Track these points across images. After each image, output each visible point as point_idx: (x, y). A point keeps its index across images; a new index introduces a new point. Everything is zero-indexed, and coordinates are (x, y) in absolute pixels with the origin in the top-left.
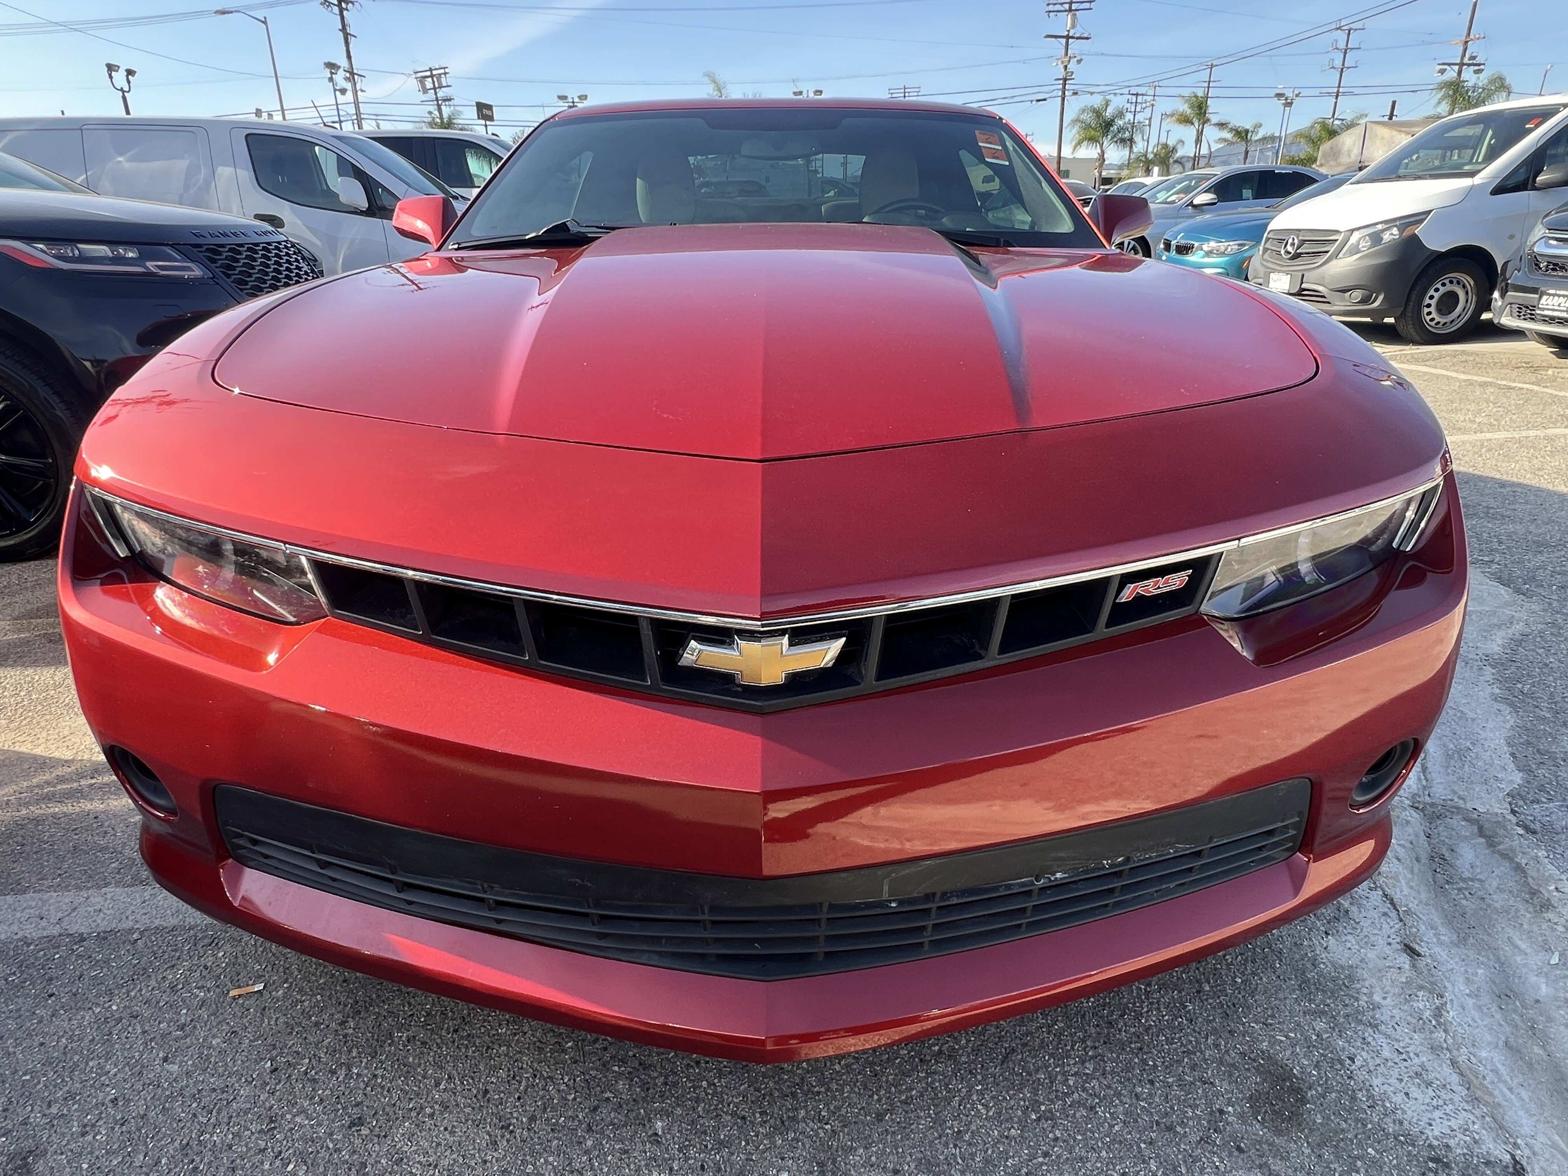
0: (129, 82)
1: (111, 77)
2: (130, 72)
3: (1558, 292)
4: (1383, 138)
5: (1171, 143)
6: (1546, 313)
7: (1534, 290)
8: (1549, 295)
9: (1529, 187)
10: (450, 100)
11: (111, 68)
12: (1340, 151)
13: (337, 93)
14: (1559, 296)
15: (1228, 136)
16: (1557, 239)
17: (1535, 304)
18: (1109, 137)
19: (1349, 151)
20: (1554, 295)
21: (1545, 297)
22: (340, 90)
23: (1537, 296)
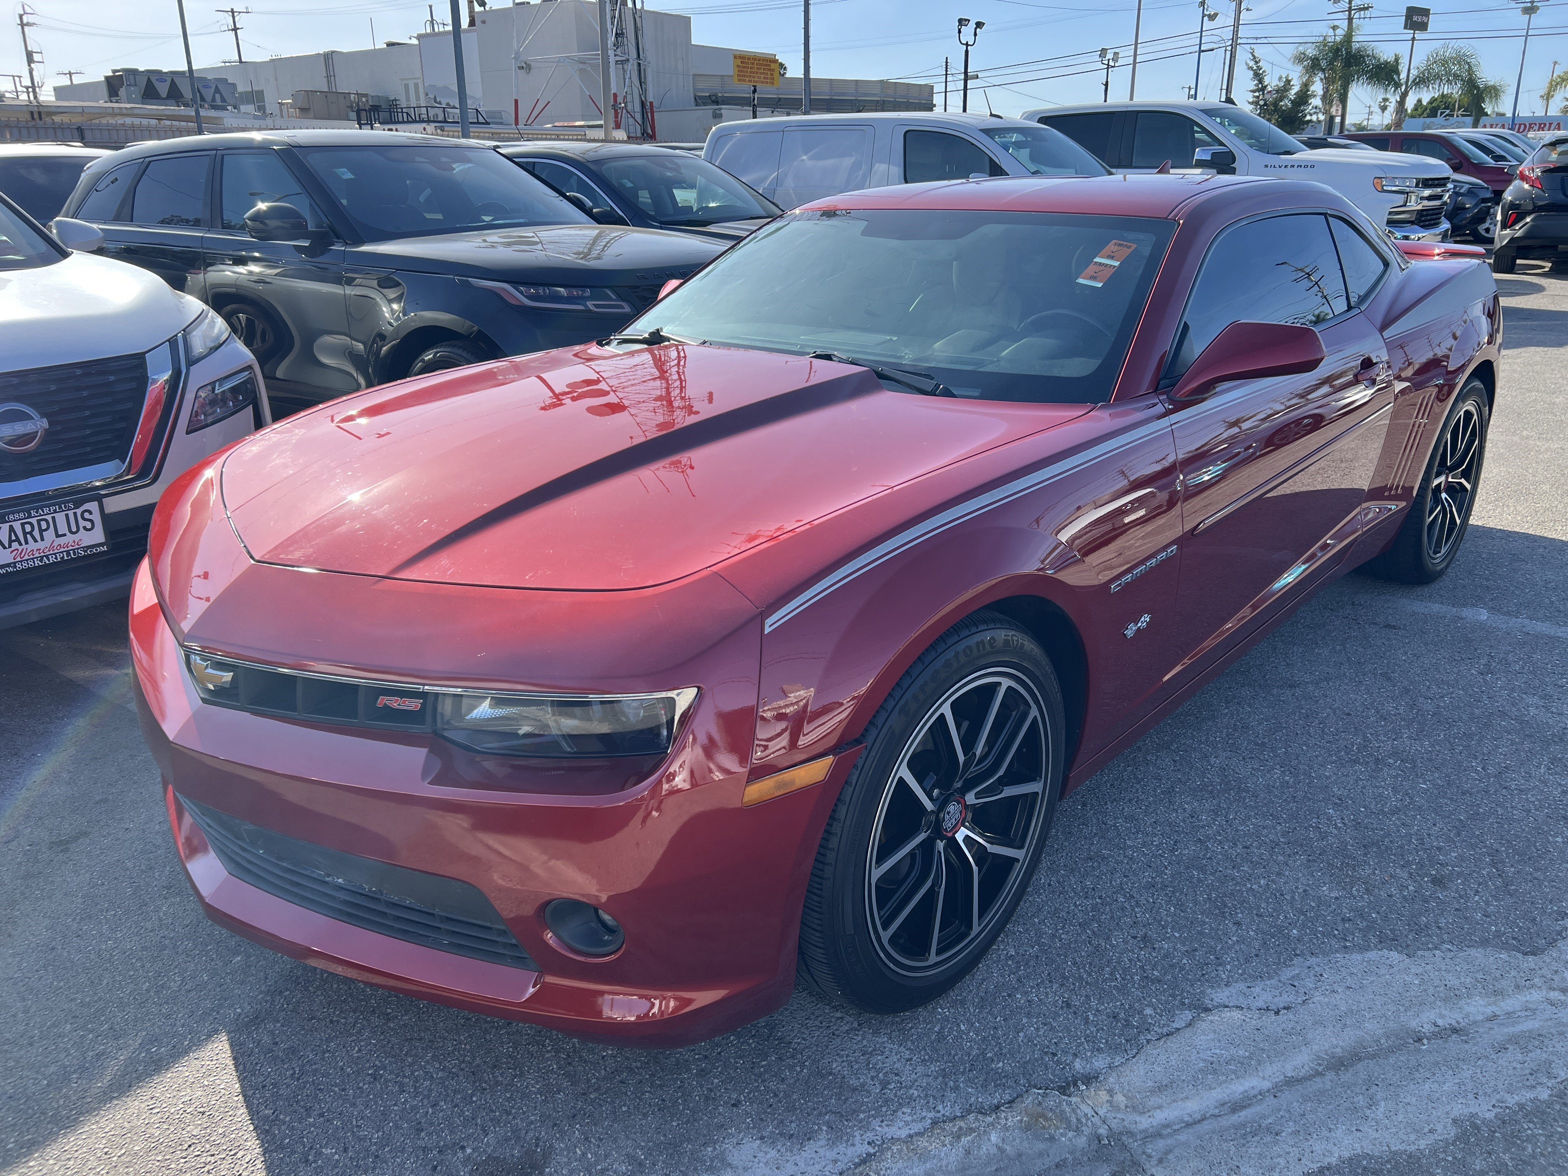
0: (975, 35)
1: (960, 32)
2: (979, 25)
10: (1367, 9)
11: (962, 22)
13: (1206, 18)
22: (1209, 16)
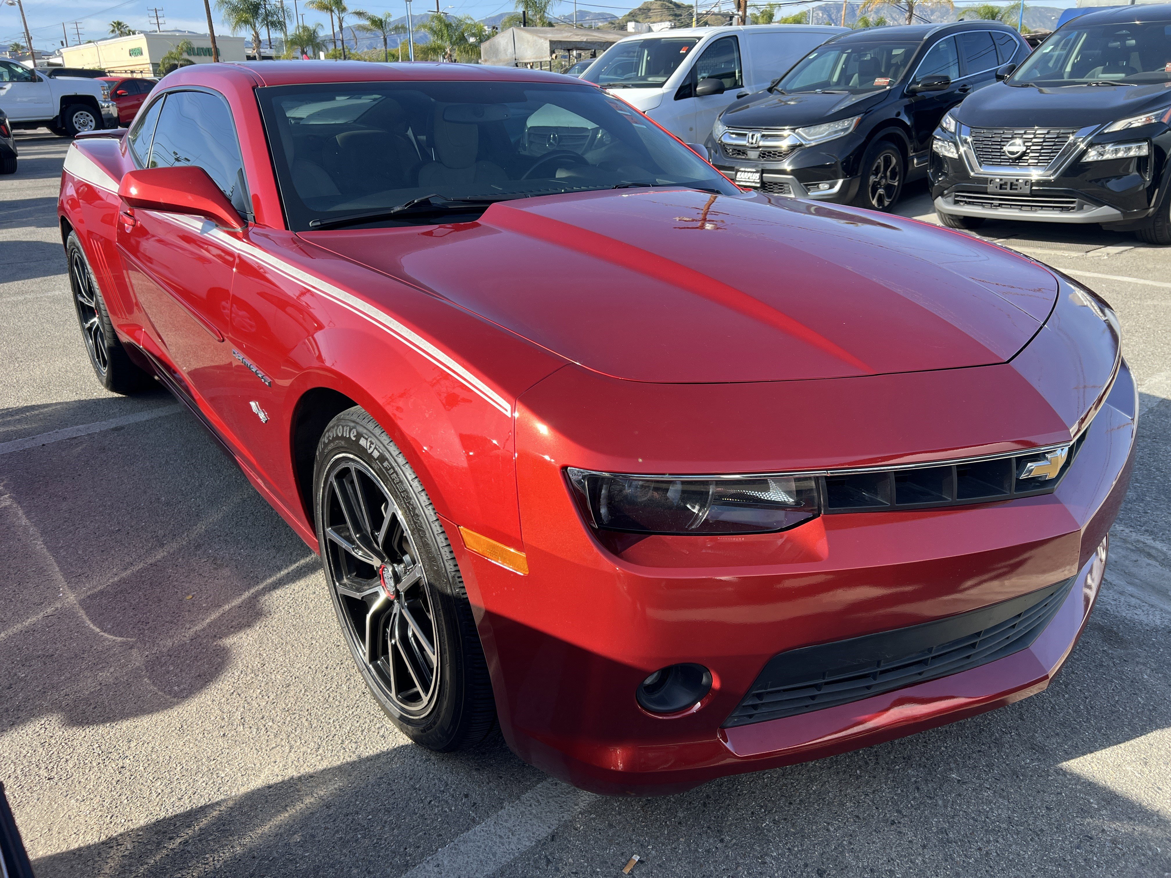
3: (747, 170)
4: (528, 42)
5: (311, 26)
6: (742, 183)
7: (731, 169)
8: (742, 171)
9: (693, 94)
12: (497, 50)
14: (748, 172)
15: (367, 23)
16: (737, 134)
17: (734, 177)
18: (260, 20)
19: (505, 50)
20: (745, 172)
21: (739, 173)
23: (734, 173)
